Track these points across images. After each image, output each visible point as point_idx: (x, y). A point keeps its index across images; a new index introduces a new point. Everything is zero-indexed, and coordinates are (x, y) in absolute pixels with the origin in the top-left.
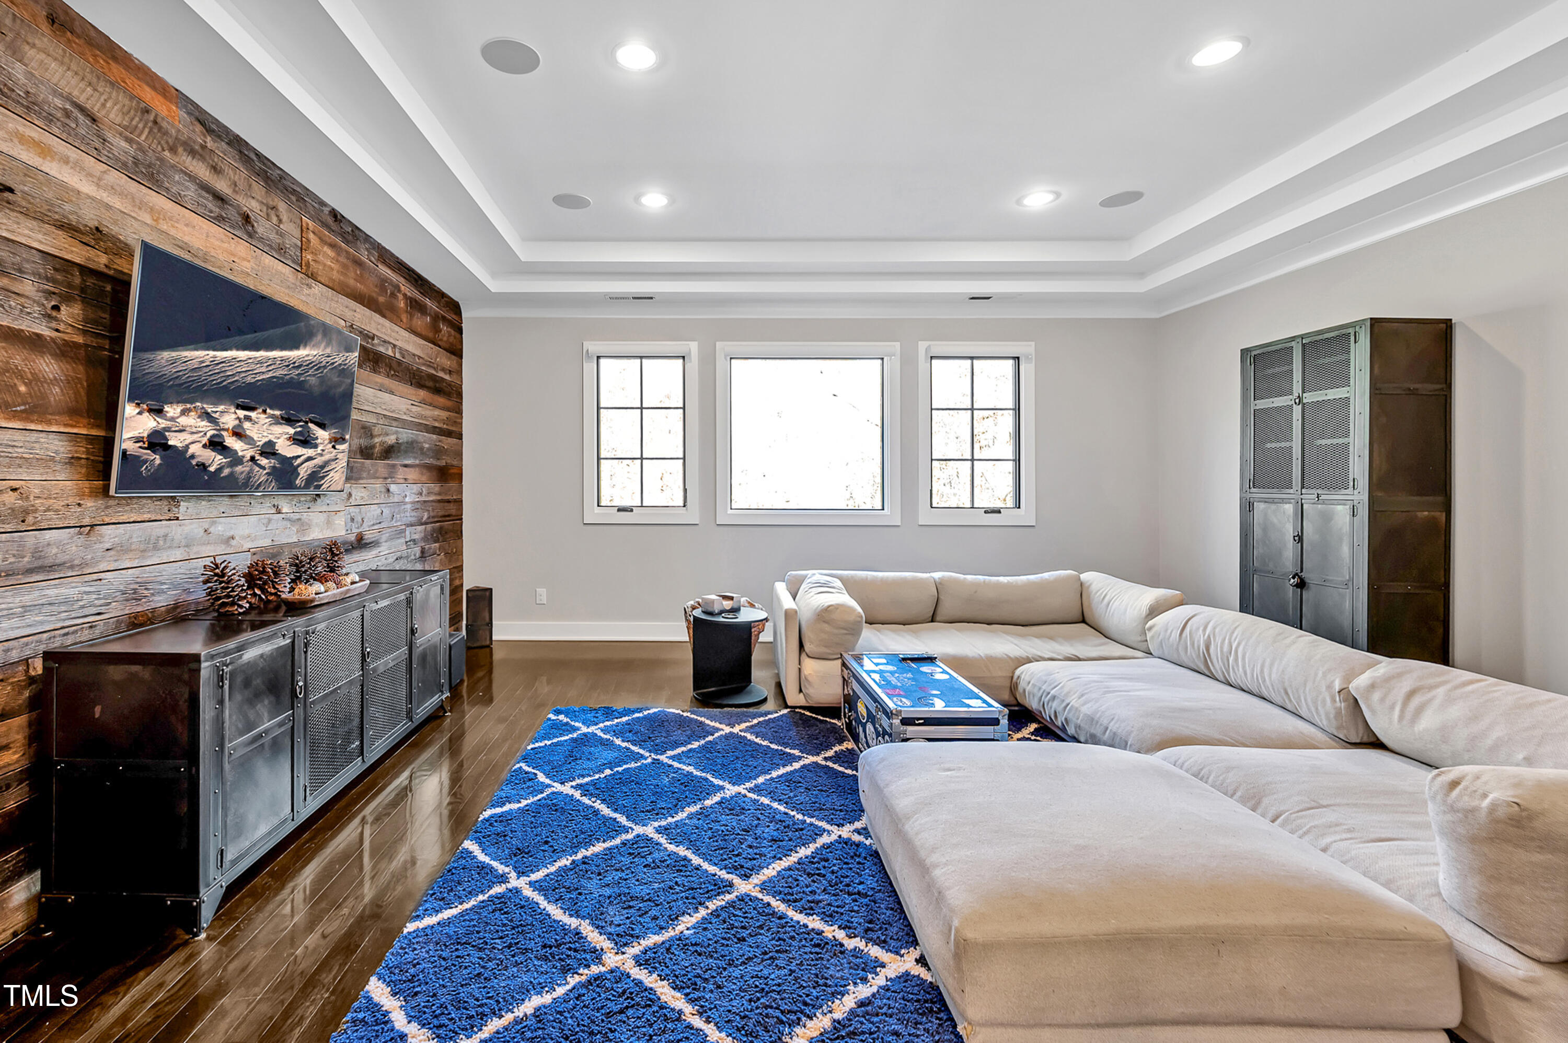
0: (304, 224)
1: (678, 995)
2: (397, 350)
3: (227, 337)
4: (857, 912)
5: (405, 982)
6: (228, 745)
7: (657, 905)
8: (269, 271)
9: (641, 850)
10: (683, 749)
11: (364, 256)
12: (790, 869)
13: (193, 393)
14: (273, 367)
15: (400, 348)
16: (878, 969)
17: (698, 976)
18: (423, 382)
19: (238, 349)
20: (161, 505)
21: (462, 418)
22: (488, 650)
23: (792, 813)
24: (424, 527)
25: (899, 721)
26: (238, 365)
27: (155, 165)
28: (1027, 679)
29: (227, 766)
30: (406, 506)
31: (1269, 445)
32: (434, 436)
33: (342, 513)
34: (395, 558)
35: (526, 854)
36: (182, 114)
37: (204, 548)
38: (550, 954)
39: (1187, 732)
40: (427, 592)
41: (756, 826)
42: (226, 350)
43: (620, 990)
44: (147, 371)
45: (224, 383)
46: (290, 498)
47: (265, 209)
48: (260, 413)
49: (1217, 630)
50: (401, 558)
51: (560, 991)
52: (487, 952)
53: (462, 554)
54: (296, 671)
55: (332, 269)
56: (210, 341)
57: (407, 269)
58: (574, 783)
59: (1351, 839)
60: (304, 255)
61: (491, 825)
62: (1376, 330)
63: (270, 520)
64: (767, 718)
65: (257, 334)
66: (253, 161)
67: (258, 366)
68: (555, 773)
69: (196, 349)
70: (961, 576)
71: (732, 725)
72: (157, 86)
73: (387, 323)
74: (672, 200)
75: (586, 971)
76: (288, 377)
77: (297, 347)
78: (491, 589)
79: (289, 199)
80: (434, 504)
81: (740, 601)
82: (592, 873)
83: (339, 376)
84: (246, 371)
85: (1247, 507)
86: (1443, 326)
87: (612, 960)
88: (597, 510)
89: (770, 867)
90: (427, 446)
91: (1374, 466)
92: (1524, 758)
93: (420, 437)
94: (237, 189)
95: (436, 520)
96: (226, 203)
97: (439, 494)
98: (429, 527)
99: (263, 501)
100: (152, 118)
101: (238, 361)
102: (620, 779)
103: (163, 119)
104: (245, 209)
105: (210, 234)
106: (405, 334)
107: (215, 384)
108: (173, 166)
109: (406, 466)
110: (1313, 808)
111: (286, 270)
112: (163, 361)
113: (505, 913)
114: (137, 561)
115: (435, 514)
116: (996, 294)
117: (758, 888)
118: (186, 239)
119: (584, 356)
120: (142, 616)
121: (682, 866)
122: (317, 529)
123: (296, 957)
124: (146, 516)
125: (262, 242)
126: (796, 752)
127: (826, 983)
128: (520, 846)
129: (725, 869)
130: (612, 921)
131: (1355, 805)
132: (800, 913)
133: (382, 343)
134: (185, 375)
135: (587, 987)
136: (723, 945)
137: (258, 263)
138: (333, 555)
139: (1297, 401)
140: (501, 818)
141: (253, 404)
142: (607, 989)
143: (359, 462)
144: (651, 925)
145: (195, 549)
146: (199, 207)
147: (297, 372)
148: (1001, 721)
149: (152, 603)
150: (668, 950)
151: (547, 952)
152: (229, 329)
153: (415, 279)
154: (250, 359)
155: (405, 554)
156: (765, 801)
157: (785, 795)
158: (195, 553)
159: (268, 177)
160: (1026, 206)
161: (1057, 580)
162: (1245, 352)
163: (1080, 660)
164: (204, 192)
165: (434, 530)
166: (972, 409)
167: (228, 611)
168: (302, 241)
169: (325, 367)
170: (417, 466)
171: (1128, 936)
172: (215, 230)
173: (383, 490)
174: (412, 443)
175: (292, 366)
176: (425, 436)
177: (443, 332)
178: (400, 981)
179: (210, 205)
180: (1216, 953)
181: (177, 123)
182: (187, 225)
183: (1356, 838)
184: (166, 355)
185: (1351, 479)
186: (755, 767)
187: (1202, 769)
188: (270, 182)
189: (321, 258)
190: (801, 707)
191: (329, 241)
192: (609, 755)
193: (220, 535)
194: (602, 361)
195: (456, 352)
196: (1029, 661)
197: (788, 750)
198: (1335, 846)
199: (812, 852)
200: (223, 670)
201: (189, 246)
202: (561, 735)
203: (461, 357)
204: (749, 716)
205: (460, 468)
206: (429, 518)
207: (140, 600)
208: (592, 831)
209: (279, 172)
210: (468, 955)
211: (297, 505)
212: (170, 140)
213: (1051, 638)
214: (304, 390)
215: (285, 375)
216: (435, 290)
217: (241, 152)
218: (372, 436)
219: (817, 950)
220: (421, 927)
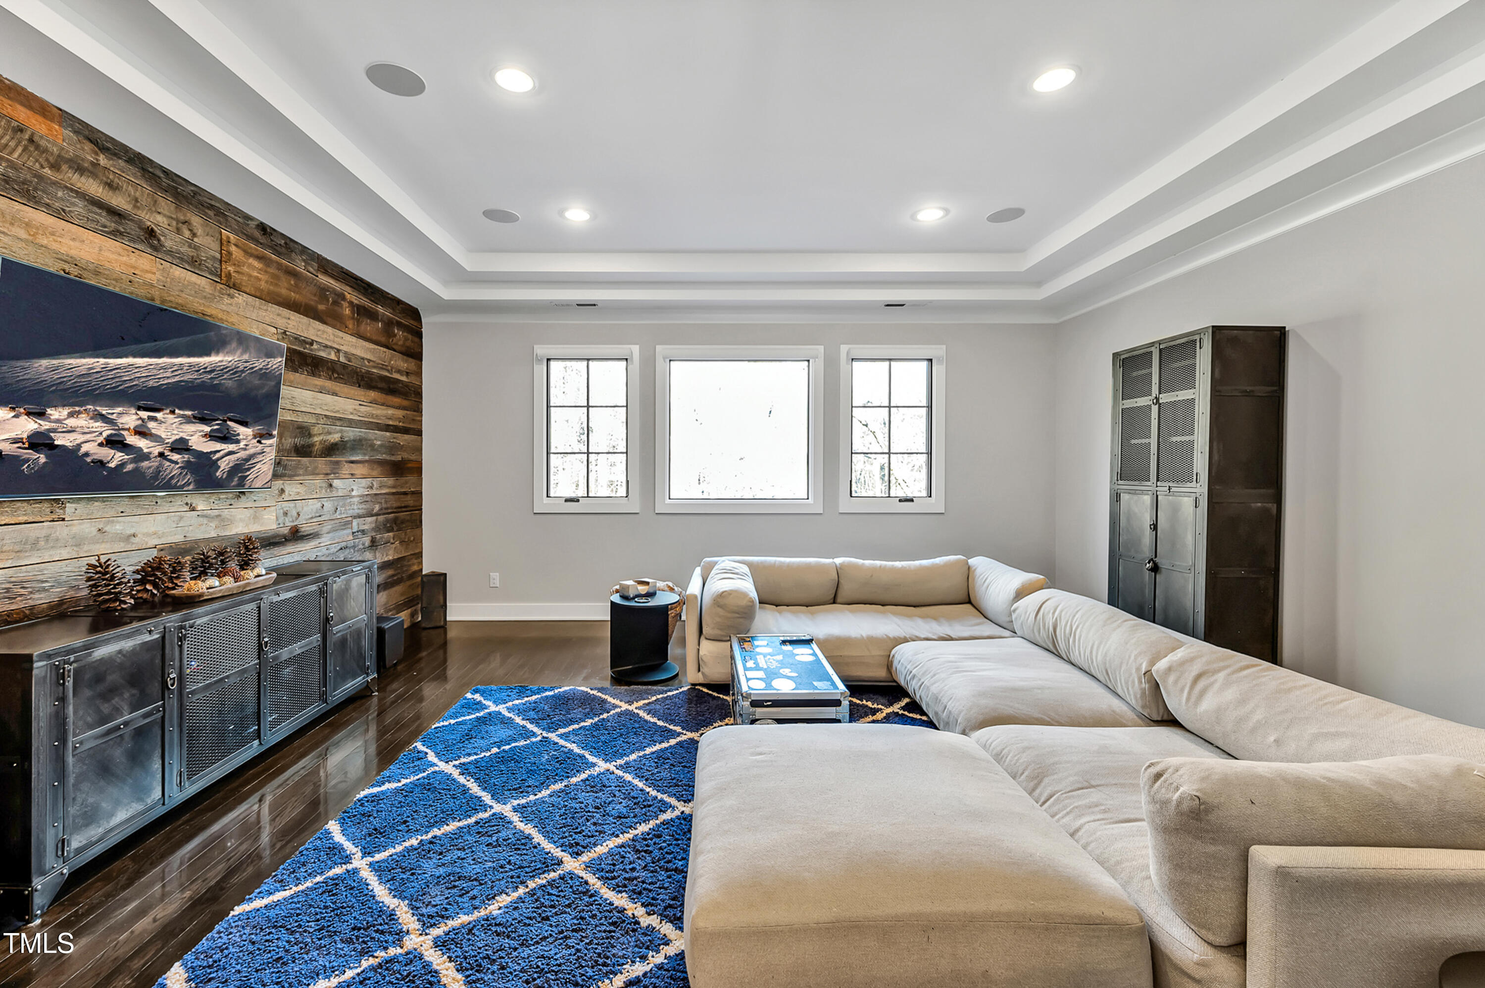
0: (224, 238)
1: (460, 976)
2: (341, 354)
3: (120, 345)
4: (666, 889)
5: (204, 968)
6: (71, 739)
7: (481, 884)
8: (179, 282)
9: (490, 829)
10: (576, 726)
11: (300, 266)
12: (622, 846)
13: (81, 397)
14: (179, 372)
15: (346, 353)
16: (662, 947)
17: (487, 957)
18: (374, 384)
19: (135, 357)
20: (41, 508)
21: (421, 416)
22: (442, 630)
23: (648, 790)
24: (374, 518)
25: (749, 703)
26: (136, 371)
27: (31, 182)
28: (899, 658)
29: (70, 760)
30: (352, 500)
31: (1133, 441)
32: (388, 434)
33: (273, 508)
34: (339, 548)
35: (381, 833)
36: (68, 133)
37: (98, 546)
38: (356, 936)
39: (1011, 711)
40: (348, 582)
41: (609, 804)
42: (121, 357)
43: (405, 973)
44: (21, 378)
45: (120, 388)
46: (206, 495)
47: (174, 223)
48: (167, 414)
49: (1063, 614)
50: (346, 548)
51: (350, 974)
52: (297, 935)
53: (422, 542)
54: (167, 664)
55: (259, 280)
56: (99, 350)
57: (354, 278)
58: (457, 763)
59: (1103, 819)
60: (224, 267)
61: (362, 805)
62: (1218, 337)
63: (181, 518)
64: (665, 695)
65: (157, 343)
66: (159, 178)
67: (161, 371)
68: (445, 753)
69: (84, 358)
70: (860, 561)
71: (630, 703)
72: (34, 104)
73: (329, 330)
74: (594, 217)
75: (383, 954)
76: (198, 381)
77: (208, 354)
78: (445, 575)
79: (206, 214)
80: (387, 496)
81: (656, 586)
82: (434, 853)
83: (260, 379)
84: (147, 376)
85: (1116, 498)
86: (1278, 333)
87: (412, 942)
88: (546, 500)
89: (604, 844)
90: (379, 443)
91: (1213, 461)
92: (1275, 740)
93: (370, 435)
94: (139, 204)
95: (389, 511)
96: (125, 218)
97: (394, 487)
98: (381, 518)
99: (173, 500)
100: (27, 137)
101: (136, 368)
102: (503, 757)
103: (41, 137)
104: (149, 223)
105: (104, 248)
106: (354, 340)
107: (108, 389)
108: (54, 183)
109: (352, 462)
110: (1082, 788)
111: (202, 282)
112: (42, 369)
113: (333, 895)
114: (10, 561)
115: (389, 505)
116: (908, 301)
117: (583, 866)
118: (73, 253)
119: (534, 359)
120: (17, 614)
121: (522, 844)
122: (241, 524)
123: (118, 942)
124: (22, 519)
125: (171, 255)
126: (678, 729)
127: (605, 962)
128: (378, 826)
129: (561, 847)
130: (430, 902)
131: (1123, 785)
132: (613, 890)
133: (322, 348)
134: (70, 380)
135: (376, 971)
136: (525, 924)
137: (165, 275)
138: (246, 548)
139: (1155, 401)
140: (374, 799)
141: (158, 406)
142: (394, 972)
143: (294, 460)
144: (466, 905)
145: (86, 548)
146: (89, 222)
147: (209, 377)
148: (843, 702)
149: (30, 601)
150: (470, 930)
151: (353, 935)
152: (123, 339)
153: (364, 288)
154: (151, 365)
155: (351, 544)
156: (628, 777)
157: (650, 771)
158: (86, 552)
159: (178, 193)
160: (918, 221)
161: (946, 565)
162: (1116, 355)
163: (952, 639)
164: (95, 208)
165: (387, 521)
166: (890, 407)
167: (109, 607)
168: (221, 254)
169: (243, 371)
170: (366, 461)
171: (845, 924)
172: (110, 244)
173: (324, 485)
174: (360, 440)
175: (202, 371)
176: (376, 434)
177: (398, 337)
178: (200, 966)
179: (104, 220)
180: (926, 939)
181: (61, 142)
182: (73, 240)
183: (1107, 819)
184: (45, 363)
185: (1195, 473)
186: (634, 744)
187: (1004, 749)
188: (180, 198)
189: (245, 269)
190: (700, 685)
191: (256, 253)
192: (503, 733)
193: (118, 534)
194: (553, 364)
195: (415, 354)
196: (905, 640)
197: (671, 727)
198: (1087, 826)
199: (650, 829)
200: (64, 668)
201: (76, 260)
202: (469, 714)
203: (421, 360)
204: (649, 694)
205: (420, 463)
206: (381, 509)
207: (15, 598)
208: (452, 810)
209: (192, 188)
210: (277, 939)
211: (216, 502)
212: (51, 159)
213: (935, 618)
214: (218, 392)
215: (196, 379)
216: (388, 298)
217: (143, 169)
218: (310, 435)
219: (612, 928)
220: (247, 910)
